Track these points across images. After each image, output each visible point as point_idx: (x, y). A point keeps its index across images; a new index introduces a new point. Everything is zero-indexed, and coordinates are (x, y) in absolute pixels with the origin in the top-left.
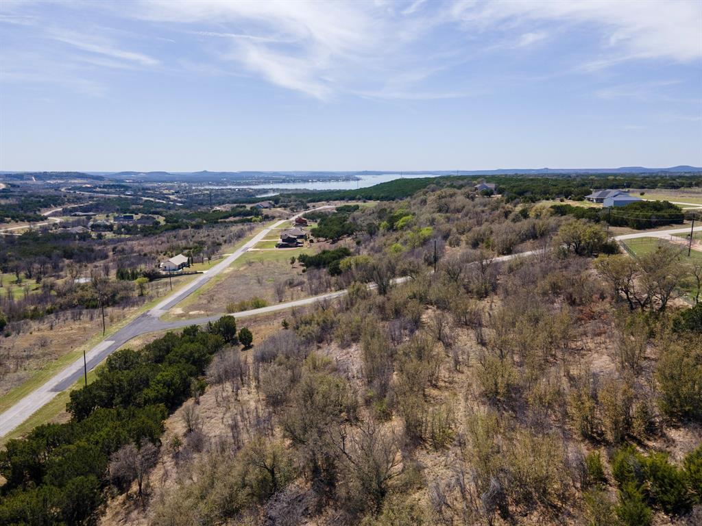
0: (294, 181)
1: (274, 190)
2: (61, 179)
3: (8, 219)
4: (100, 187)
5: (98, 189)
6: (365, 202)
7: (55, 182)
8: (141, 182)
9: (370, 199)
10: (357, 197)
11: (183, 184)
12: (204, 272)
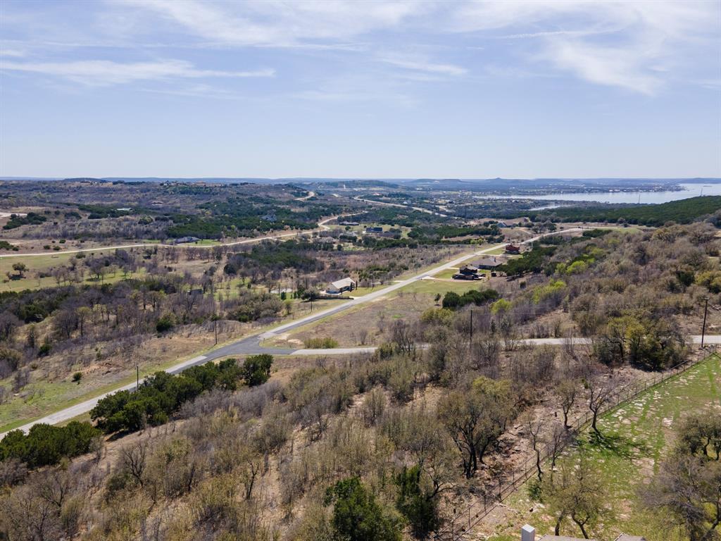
0: (590, 191)
1: (556, 202)
2: (365, 187)
3: (287, 226)
4: (386, 196)
5: (384, 198)
6: (626, 226)
7: (359, 189)
8: (430, 190)
9: (635, 223)
10: (619, 220)
11: (466, 193)
12: (355, 298)
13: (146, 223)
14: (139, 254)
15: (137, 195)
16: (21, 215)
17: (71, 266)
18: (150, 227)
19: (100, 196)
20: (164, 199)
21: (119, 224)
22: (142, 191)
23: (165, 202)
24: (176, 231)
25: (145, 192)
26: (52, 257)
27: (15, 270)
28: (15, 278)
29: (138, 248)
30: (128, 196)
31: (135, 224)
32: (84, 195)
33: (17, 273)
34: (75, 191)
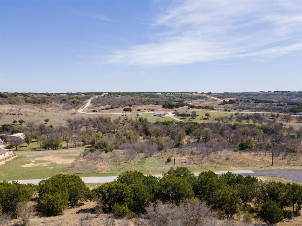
13: (281, 105)
14: (267, 116)
15: (285, 97)
16: (227, 101)
17: (230, 117)
18: (283, 107)
19: (266, 97)
20: (299, 98)
21: (266, 105)
22: (287, 95)
23: (299, 100)
24: (297, 110)
25: (289, 95)
26: (225, 113)
27: (206, 115)
28: (205, 119)
29: (268, 114)
30: (280, 97)
31: (275, 106)
32: (259, 97)
33: (206, 117)
34: (256, 95)
